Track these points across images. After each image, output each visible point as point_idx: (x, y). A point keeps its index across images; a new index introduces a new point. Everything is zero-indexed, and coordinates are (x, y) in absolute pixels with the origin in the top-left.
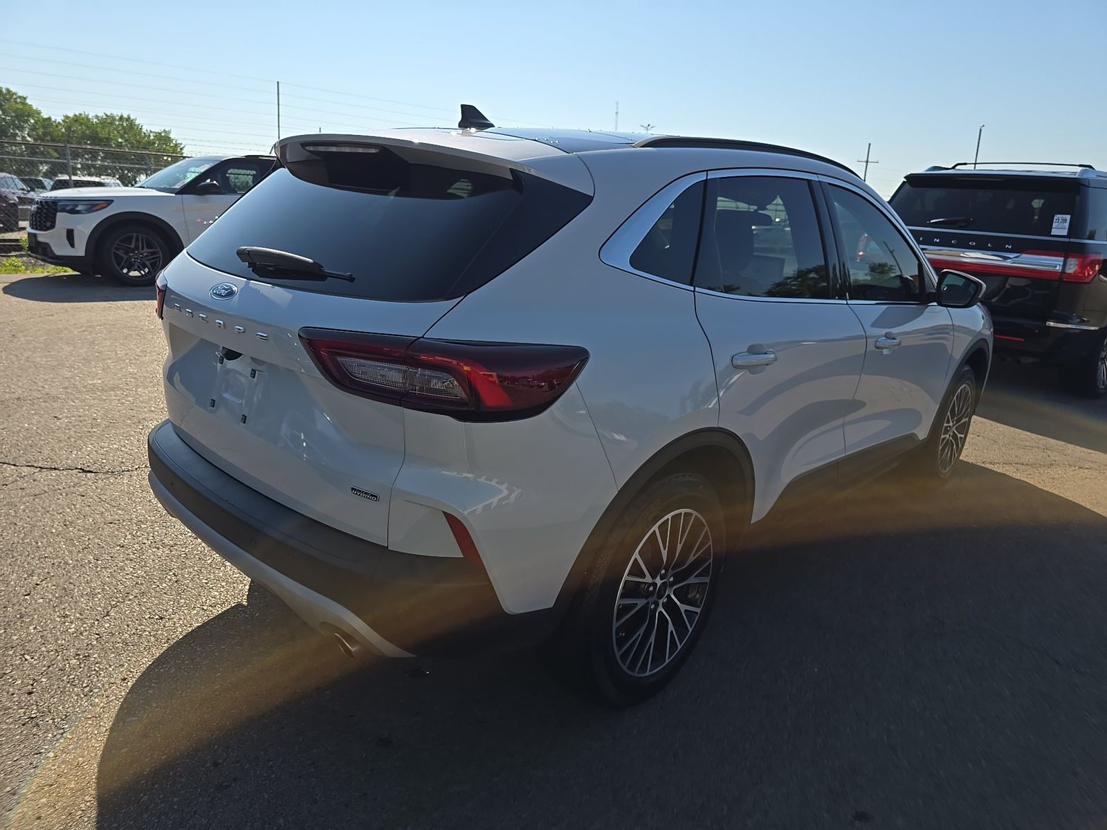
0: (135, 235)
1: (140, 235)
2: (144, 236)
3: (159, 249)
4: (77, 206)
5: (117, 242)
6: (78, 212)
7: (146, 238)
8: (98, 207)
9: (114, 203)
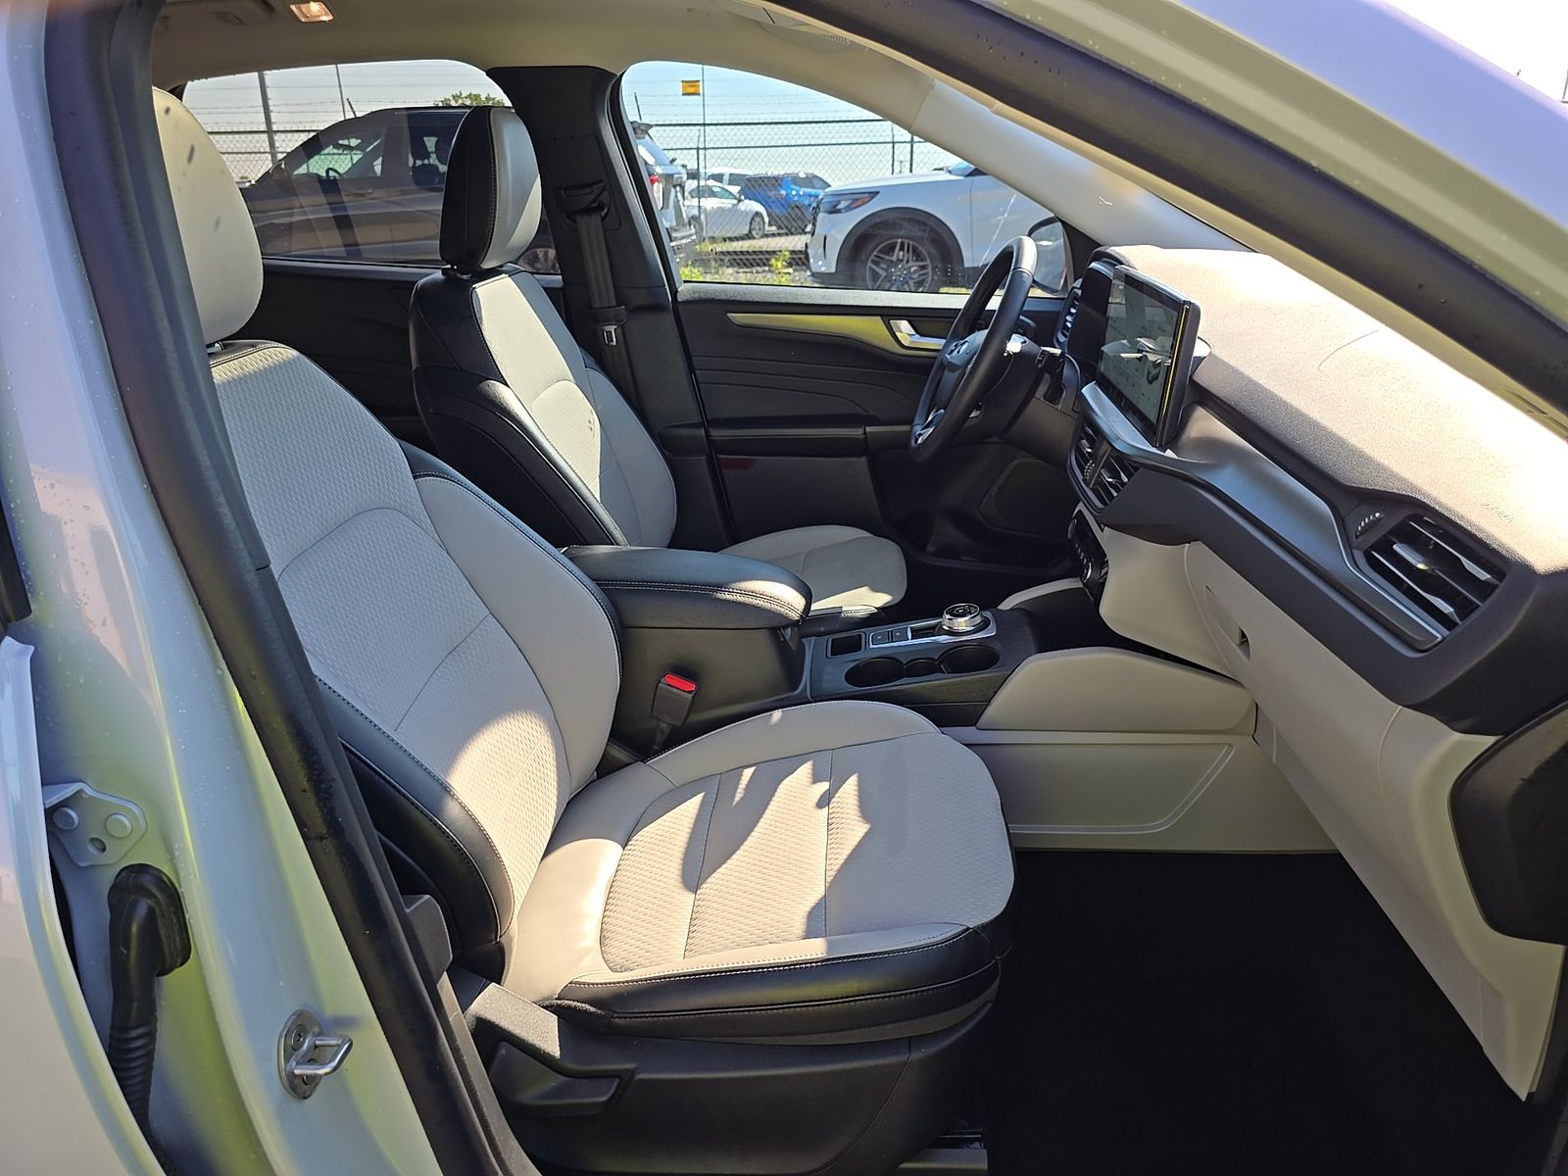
0: (899, 241)
1: (906, 241)
2: (911, 243)
3: (929, 262)
4: (839, 203)
5: (875, 253)
6: (839, 211)
7: (913, 246)
8: (858, 203)
9: (879, 195)
